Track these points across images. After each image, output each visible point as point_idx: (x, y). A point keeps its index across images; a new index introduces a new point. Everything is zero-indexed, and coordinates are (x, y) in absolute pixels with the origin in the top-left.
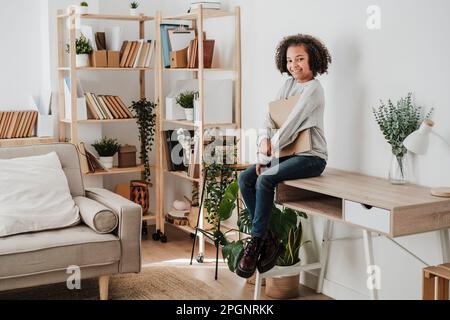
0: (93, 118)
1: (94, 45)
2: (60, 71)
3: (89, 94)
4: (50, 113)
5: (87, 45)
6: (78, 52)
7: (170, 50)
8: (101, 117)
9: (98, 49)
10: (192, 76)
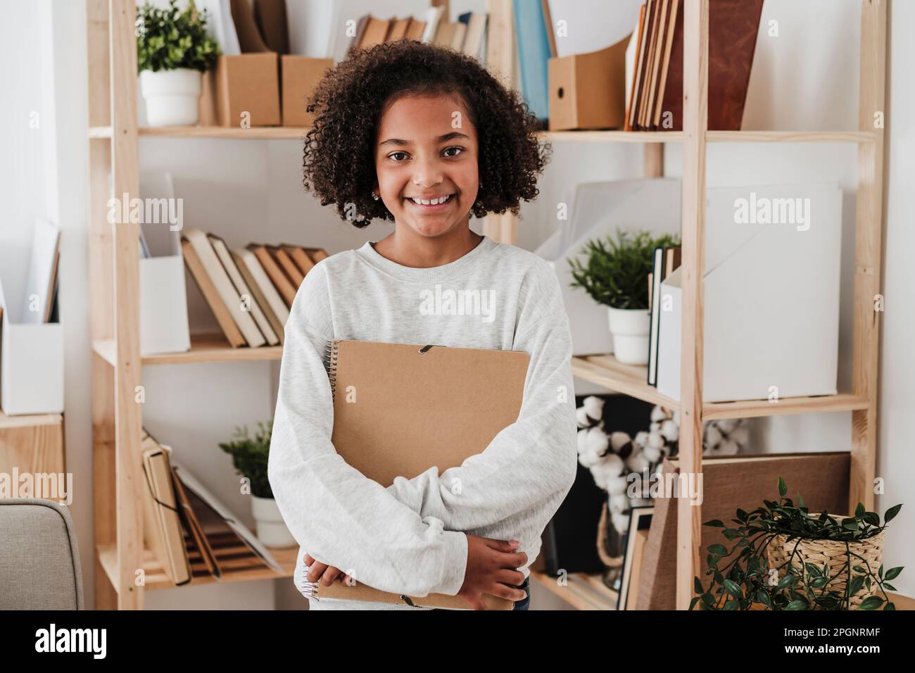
0: (220, 340)
1: (224, 34)
2: (94, 142)
3: (199, 241)
4: (53, 317)
5: (197, 33)
6: (157, 61)
7: (549, 47)
8: (255, 339)
9: (246, 47)
10: (641, 166)
